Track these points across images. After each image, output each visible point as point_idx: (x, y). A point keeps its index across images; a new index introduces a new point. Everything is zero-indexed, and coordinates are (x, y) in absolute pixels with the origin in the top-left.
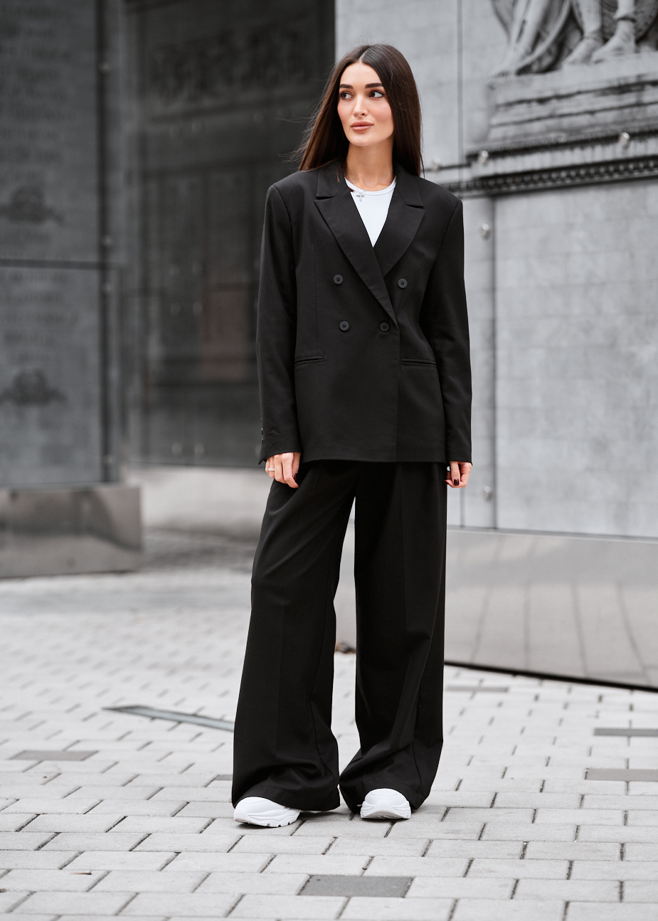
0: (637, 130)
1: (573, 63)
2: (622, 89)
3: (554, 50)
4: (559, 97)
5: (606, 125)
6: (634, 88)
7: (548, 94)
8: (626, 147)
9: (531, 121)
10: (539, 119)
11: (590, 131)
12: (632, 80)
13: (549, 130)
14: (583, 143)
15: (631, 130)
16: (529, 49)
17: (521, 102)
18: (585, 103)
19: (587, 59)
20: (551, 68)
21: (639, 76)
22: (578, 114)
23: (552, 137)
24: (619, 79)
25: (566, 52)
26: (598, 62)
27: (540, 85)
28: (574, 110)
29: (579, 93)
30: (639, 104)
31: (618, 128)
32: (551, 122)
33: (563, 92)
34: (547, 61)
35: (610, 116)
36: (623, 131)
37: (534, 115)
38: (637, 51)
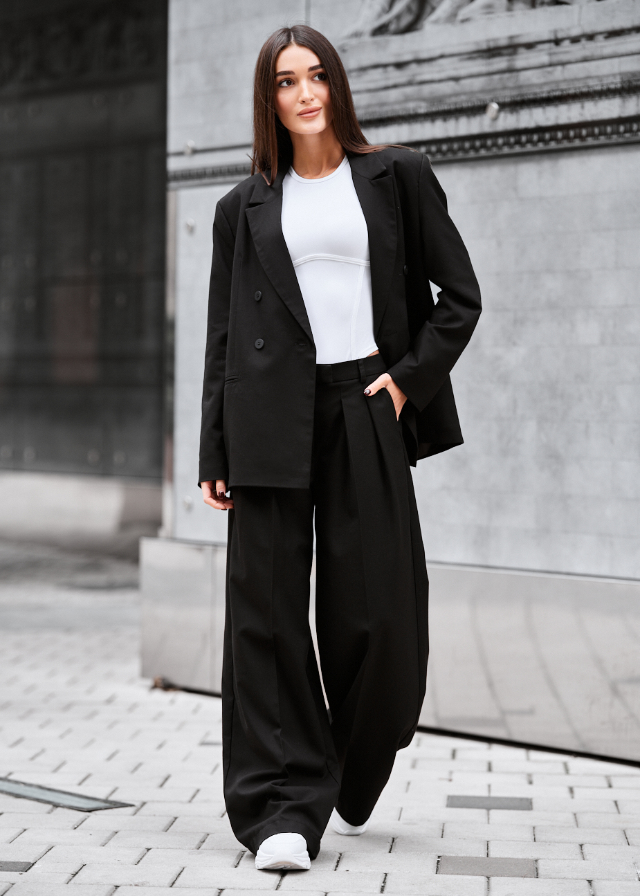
0: (508, 100)
1: (436, 22)
2: (492, 52)
3: (414, 7)
4: (419, 61)
5: (472, 93)
6: (505, 52)
7: (407, 57)
8: (495, 119)
9: (386, 88)
10: (395, 86)
11: (454, 99)
12: (503, 42)
13: (407, 99)
14: (446, 114)
15: (501, 100)
16: (387, 7)
17: (376, 66)
18: (449, 68)
19: (452, 17)
20: (411, 28)
21: (511, 38)
22: (440, 81)
23: (411, 107)
24: (488, 41)
25: (428, 9)
26: (464, 21)
27: (399, 47)
28: (436, 76)
29: (442, 56)
30: (511, 70)
31: (487, 97)
32: (409, 90)
33: (424, 55)
34: (407, 20)
35: (478, 83)
36: (492, 101)
37: (391, 82)
38: (509, 9)
